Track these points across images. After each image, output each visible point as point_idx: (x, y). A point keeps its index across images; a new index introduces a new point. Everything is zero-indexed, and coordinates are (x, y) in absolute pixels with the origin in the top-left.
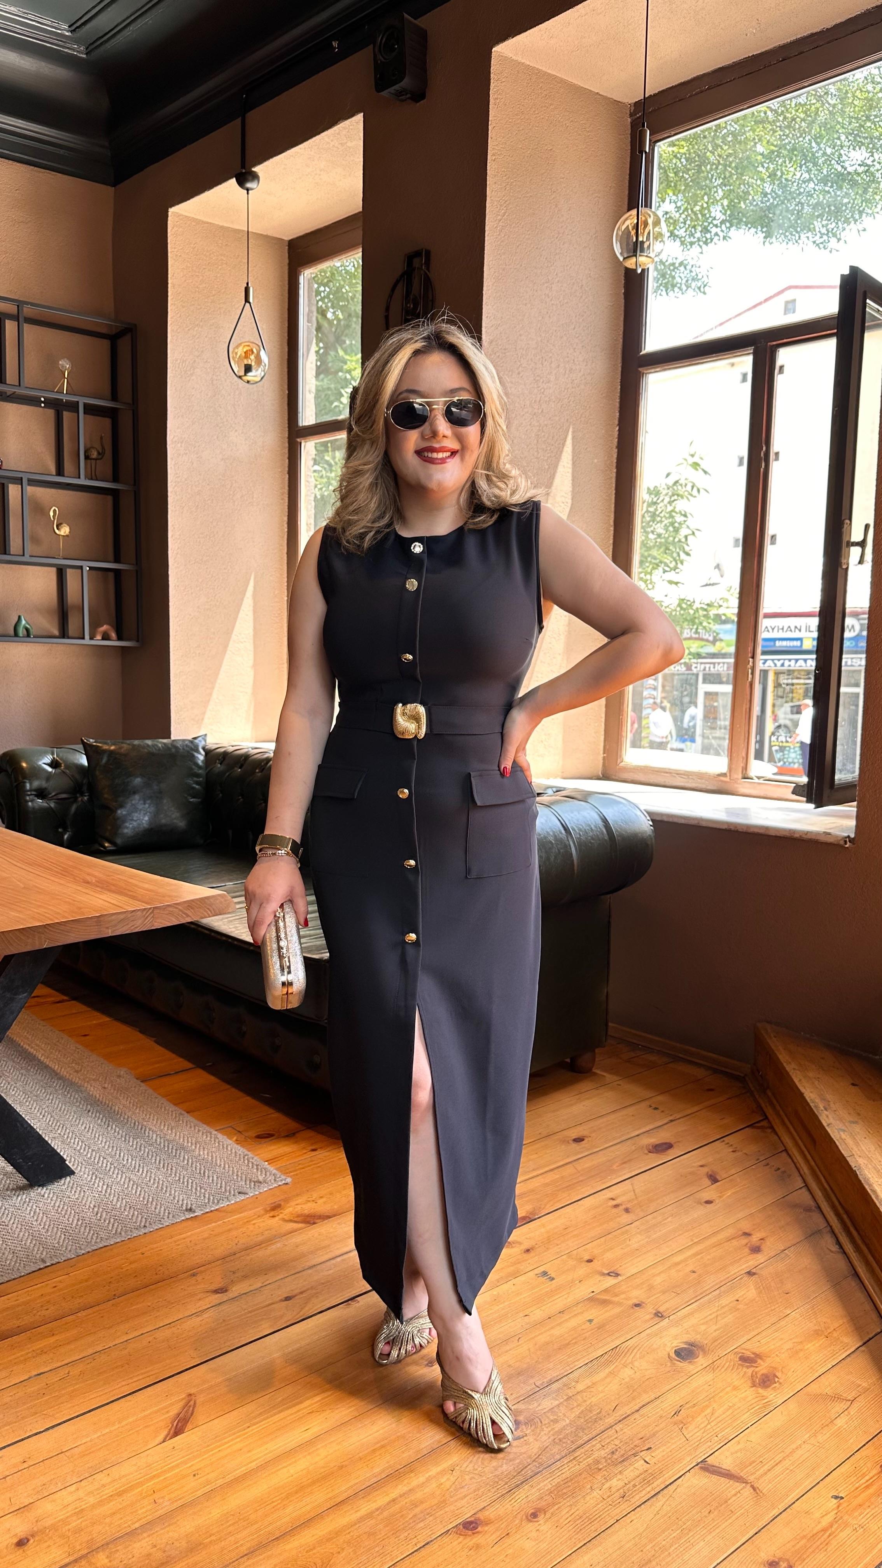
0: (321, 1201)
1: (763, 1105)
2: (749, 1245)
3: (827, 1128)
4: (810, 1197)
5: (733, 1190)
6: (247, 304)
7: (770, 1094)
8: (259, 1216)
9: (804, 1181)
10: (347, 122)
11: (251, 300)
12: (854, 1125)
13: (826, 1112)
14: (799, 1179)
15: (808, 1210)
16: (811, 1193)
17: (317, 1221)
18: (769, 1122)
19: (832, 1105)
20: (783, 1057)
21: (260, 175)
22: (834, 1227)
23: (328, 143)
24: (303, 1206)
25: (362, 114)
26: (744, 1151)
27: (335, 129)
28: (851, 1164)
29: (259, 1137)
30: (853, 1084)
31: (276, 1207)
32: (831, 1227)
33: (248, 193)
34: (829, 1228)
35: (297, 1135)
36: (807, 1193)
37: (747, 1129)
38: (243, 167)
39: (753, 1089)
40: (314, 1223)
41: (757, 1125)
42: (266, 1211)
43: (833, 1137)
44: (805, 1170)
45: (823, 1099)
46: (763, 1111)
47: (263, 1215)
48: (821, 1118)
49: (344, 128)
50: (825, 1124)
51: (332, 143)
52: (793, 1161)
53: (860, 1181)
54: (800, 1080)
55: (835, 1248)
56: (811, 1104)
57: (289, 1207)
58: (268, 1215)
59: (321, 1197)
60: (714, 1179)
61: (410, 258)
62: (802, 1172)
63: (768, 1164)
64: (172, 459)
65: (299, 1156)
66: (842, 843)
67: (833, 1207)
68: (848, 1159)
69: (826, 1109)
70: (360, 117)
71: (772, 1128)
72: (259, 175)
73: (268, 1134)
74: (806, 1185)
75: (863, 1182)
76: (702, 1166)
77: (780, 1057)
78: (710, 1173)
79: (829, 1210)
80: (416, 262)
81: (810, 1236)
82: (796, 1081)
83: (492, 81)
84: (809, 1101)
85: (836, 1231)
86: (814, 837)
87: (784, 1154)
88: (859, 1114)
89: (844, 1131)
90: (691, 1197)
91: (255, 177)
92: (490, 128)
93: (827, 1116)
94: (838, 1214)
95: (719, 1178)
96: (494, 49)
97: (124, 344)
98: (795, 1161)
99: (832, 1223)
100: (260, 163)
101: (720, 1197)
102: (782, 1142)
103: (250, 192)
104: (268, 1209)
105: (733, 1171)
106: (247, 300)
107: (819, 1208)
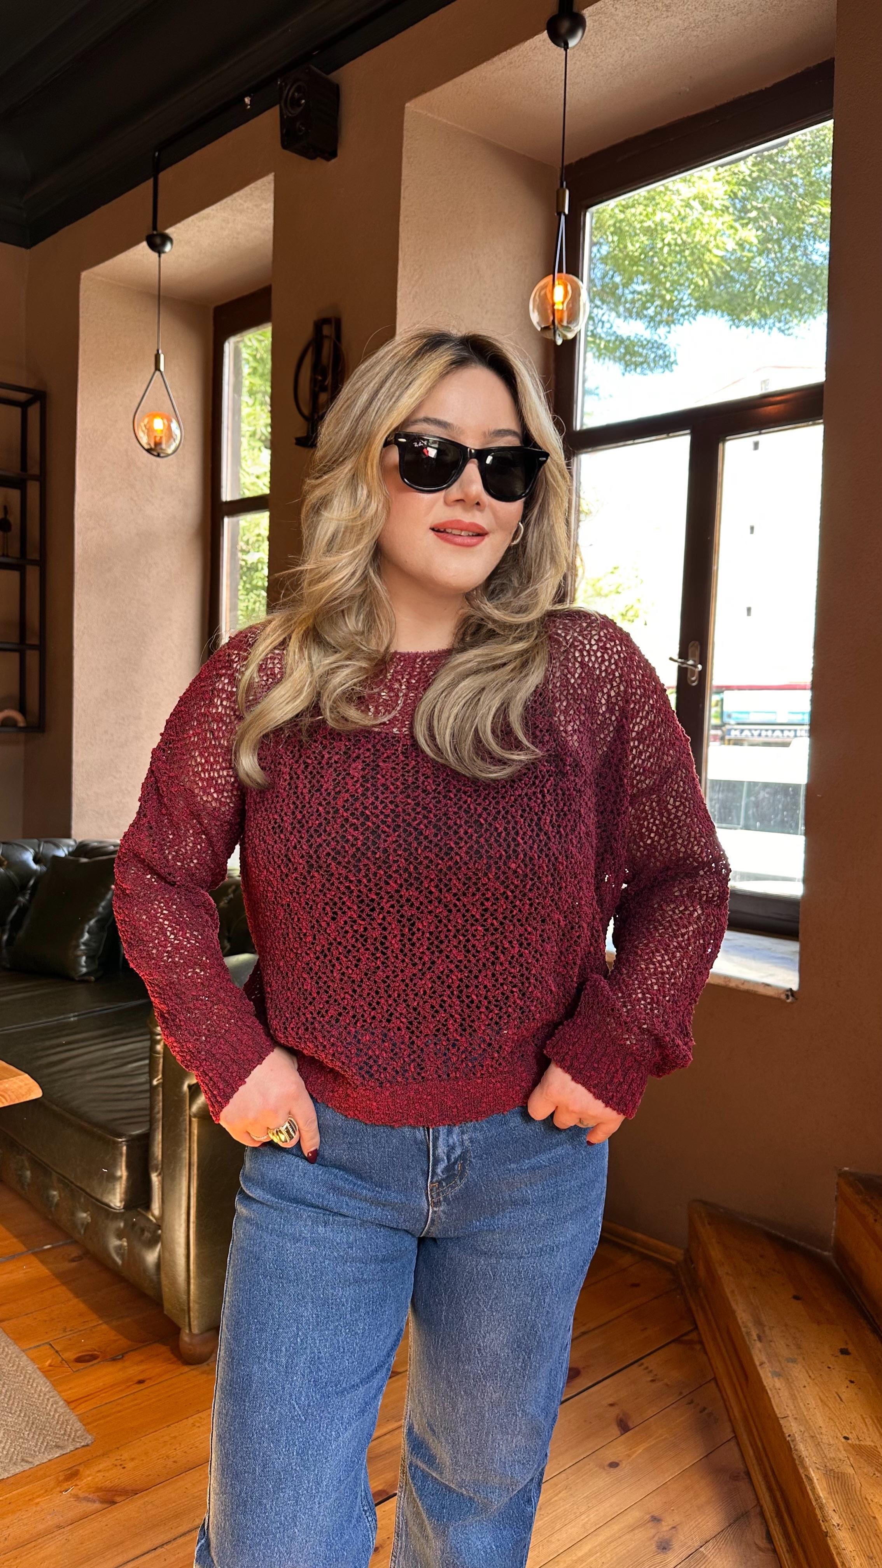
0: (130, 1465)
1: (694, 1308)
2: (656, 1538)
3: (759, 1368)
4: (737, 1455)
5: (646, 1445)
6: (157, 373)
7: (702, 1294)
8: (46, 1491)
9: (734, 1431)
10: (259, 182)
11: (162, 368)
12: (790, 1365)
13: (758, 1345)
14: (728, 1424)
15: (735, 1478)
16: (740, 1450)
17: (118, 1499)
18: (699, 1334)
19: (767, 1332)
20: (716, 1253)
21: (174, 236)
22: (765, 1507)
23: (241, 204)
24: (107, 1474)
25: (273, 174)
26: (666, 1380)
27: (247, 190)
28: (785, 1430)
29: (79, 1360)
30: (796, 1298)
31: (73, 1475)
32: (761, 1507)
33: (160, 256)
34: (758, 1509)
35: (126, 1358)
36: (736, 1449)
37: (673, 1345)
38: (155, 227)
39: (684, 1284)
40: (114, 1503)
41: (685, 1338)
42: (59, 1483)
43: (765, 1383)
44: (737, 1413)
45: (759, 1323)
46: (694, 1318)
47: (52, 1490)
48: (753, 1352)
49: (257, 189)
50: (757, 1363)
51: (246, 205)
52: (722, 1397)
53: (793, 1460)
54: (733, 1292)
55: (763, 1543)
56: (743, 1329)
57: (89, 1476)
58: (58, 1489)
59: (133, 1459)
60: (624, 1426)
61: (319, 326)
62: (732, 1418)
63: (691, 1402)
64: (79, 533)
65: (121, 1391)
66: (783, 997)
67: (765, 1477)
68: (781, 1422)
69: (760, 1338)
70: (271, 177)
71: (701, 1342)
72: (172, 236)
73: (91, 1355)
74: (736, 1437)
75: (797, 1462)
76: (612, 1405)
77: (713, 1253)
78: (621, 1416)
79: (760, 1478)
80: (327, 330)
81: (735, 1521)
82: (728, 1291)
83: (405, 138)
84: (741, 1324)
85: (768, 1515)
86: (751, 988)
87: (713, 1384)
88: (799, 1347)
89: (778, 1375)
90: (594, 1457)
91: (166, 239)
92: (403, 188)
93: (760, 1351)
94: (770, 1489)
95: (631, 1425)
96: (407, 105)
97: (34, 412)
98: (725, 1397)
99: (763, 1502)
100: (171, 226)
101: (629, 1456)
102: (711, 1364)
103: (163, 255)
104: (61, 1478)
105: (650, 1413)
106: (157, 368)
107: (748, 1474)
